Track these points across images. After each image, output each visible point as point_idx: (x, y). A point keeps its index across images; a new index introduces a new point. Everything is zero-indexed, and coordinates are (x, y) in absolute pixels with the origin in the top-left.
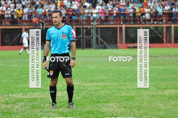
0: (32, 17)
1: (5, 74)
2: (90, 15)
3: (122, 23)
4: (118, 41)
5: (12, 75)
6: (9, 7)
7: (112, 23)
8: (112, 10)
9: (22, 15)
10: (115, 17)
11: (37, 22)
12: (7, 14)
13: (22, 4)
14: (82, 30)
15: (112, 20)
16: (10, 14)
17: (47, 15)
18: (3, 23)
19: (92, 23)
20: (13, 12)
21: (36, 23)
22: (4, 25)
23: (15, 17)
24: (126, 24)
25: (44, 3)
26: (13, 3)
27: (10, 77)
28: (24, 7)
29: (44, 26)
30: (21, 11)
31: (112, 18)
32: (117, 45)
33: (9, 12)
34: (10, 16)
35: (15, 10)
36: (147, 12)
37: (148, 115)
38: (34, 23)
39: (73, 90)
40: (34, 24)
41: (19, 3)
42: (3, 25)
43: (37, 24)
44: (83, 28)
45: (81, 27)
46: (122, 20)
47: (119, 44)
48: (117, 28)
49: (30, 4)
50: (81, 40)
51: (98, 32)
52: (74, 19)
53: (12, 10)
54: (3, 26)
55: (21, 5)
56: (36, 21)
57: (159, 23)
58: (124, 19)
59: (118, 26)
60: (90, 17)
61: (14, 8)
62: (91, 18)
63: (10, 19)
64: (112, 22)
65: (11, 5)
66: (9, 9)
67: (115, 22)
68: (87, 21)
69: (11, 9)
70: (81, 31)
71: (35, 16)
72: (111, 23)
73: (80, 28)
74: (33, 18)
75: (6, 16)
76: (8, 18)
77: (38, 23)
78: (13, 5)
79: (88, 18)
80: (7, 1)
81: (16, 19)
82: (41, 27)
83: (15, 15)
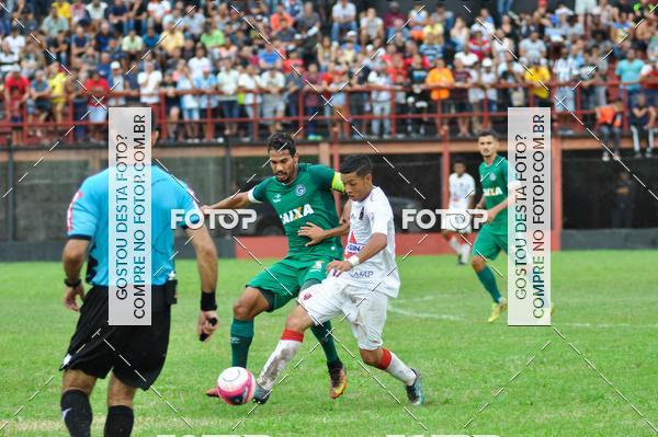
0: (592, 98)
1: (472, 361)
5: (501, 367)
6: (491, 56)
9: (551, 88)
11: (618, 121)
13: (549, 40)
16: (493, 86)
18: (464, 129)
20: (506, 75)
21: (610, 126)
22: (468, 135)
23: (518, 98)
25: (647, 35)
26: (508, 35)
27: (496, 377)
28: (555, 52)
29: (651, 138)
30: (544, 71)
33: (488, 79)
34: (492, 94)
35: (517, 68)
38: (605, 124)
40: (605, 130)
41: (535, 35)
42: (460, 135)
43: (617, 130)
49: (584, 38)
53: (503, 67)
54: (464, 140)
55: (540, 45)
56: (614, 118)
61: (510, 57)
63: (495, 107)
65: (497, 46)
66: (487, 62)
69: (497, 65)
71: (607, 94)
74: (597, 104)
75: (475, 96)
76: (485, 104)
77: (621, 127)
78: (507, 44)
82: (637, 147)
83: (516, 89)
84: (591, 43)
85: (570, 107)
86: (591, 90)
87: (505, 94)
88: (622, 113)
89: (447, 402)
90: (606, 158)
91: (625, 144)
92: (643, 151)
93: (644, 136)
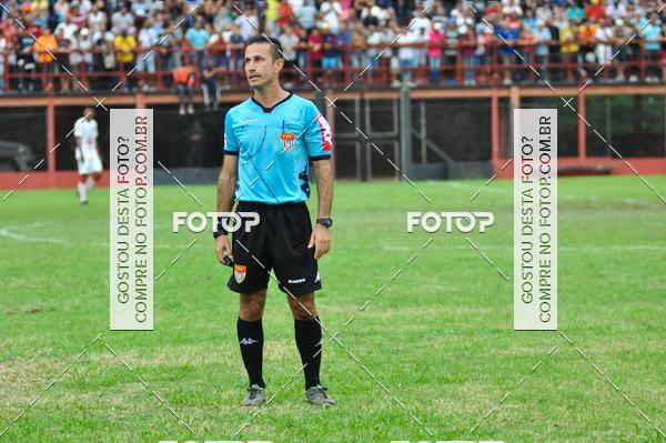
0: (170, 62)
1: (74, 276)
2: (388, 53)
3: (507, 81)
4: (496, 148)
5: (98, 281)
6: (87, 26)
7: (473, 82)
8: (471, 32)
9: (135, 53)
10: (482, 59)
11: (192, 80)
12: (80, 52)
13: (134, 14)
14: (357, 109)
15: (469, 70)
16: (90, 51)
17: (228, 54)
18: (65, 87)
19: (396, 84)
20: (100, 42)
21: (185, 84)
22: (69, 92)
23: (109, 62)
24: (522, 87)
25: (214, 10)
27: (93, 289)
28: (140, 23)
29: (218, 95)
30: (131, 39)
31: (469, 63)
32: (491, 167)
33: (85, 45)
34: (89, 58)
35: (109, 36)
36: (604, 39)
37: (610, 428)
38: (181, 83)
39: (319, 337)
40: (181, 87)
41: (124, 10)
42: (62, 92)
43: (190, 87)
44: (362, 102)
45: (357, 97)
46: (510, 69)
47: (496, 161)
48: (489, 100)
49: (163, 12)
50: (354, 147)
51: (419, 118)
52: (329, 67)
53: (97, 36)
54: (65, 95)
55: (129, 18)
56: (188, 78)
57: (648, 79)
58: (515, 66)
59: (494, 94)
61: (103, 27)
62: (395, 64)
63: (90, 69)
64: (469, 78)
65: (93, 19)
66: (84, 32)
67: (483, 79)
68: (375, 75)
69: (92, 34)
70: (354, 113)
71: (182, 58)
72: (467, 83)
73: (351, 103)
74: (174, 66)
75: (75, 59)
76: (83, 66)
77: (194, 85)
78: (101, 17)
79: (380, 65)
80: (75, 3)
81: (110, 70)
82: (207, 100)
83: (108, 54)
84: (168, 16)
85: (152, 69)
86: (169, 55)
87: (99, 57)
88: (194, 74)
89: (53, 310)
90: (182, 112)
91: (197, 99)
92: (211, 105)
93: (212, 93)
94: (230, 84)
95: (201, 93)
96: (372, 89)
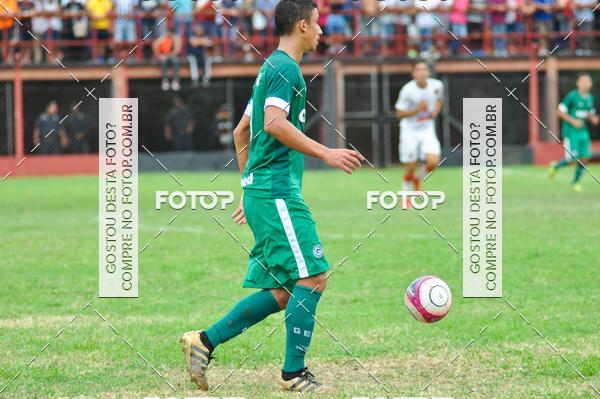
2: (405, 20)
3: (543, 52)
4: (534, 130)
7: (504, 53)
9: (112, 18)
14: (374, 85)
15: (499, 39)
17: (219, 20)
19: (414, 55)
22: (29, 64)
23: (80, 29)
24: (560, 59)
29: (208, 67)
31: (499, 32)
32: (530, 151)
33: (52, 8)
34: (57, 24)
44: (380, 76)
45: (372, 70)
46: (547, 39)
47: (535, 144)
48: (526, 73)
50: (370, 129)
58: (553, 35)
59: (533, 66)
60: (403, 30)
62: (413, 32)
63: (59, 37)
64: (500, 48)
68: (391, 44)
70: (369, 90)
72: (497, 53)
73: (366, 78)
75: (40, 26)
76: (50, 34)
77: (179, 55)
79: (396, 33)
81: (81, 39)
82: (194, 73)
83: (79, 18)
85: (132, 37)
87: (68, 23)
91: (183, 73)
92: (201, 79)
93: (201, 65)
94: (222, 54)
95: (187, 66)
96: (388, 61)
